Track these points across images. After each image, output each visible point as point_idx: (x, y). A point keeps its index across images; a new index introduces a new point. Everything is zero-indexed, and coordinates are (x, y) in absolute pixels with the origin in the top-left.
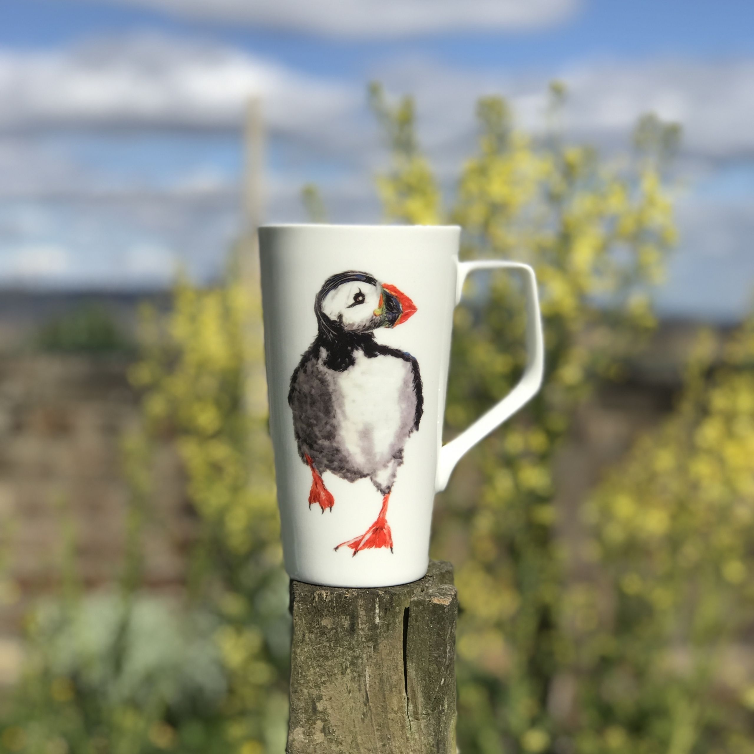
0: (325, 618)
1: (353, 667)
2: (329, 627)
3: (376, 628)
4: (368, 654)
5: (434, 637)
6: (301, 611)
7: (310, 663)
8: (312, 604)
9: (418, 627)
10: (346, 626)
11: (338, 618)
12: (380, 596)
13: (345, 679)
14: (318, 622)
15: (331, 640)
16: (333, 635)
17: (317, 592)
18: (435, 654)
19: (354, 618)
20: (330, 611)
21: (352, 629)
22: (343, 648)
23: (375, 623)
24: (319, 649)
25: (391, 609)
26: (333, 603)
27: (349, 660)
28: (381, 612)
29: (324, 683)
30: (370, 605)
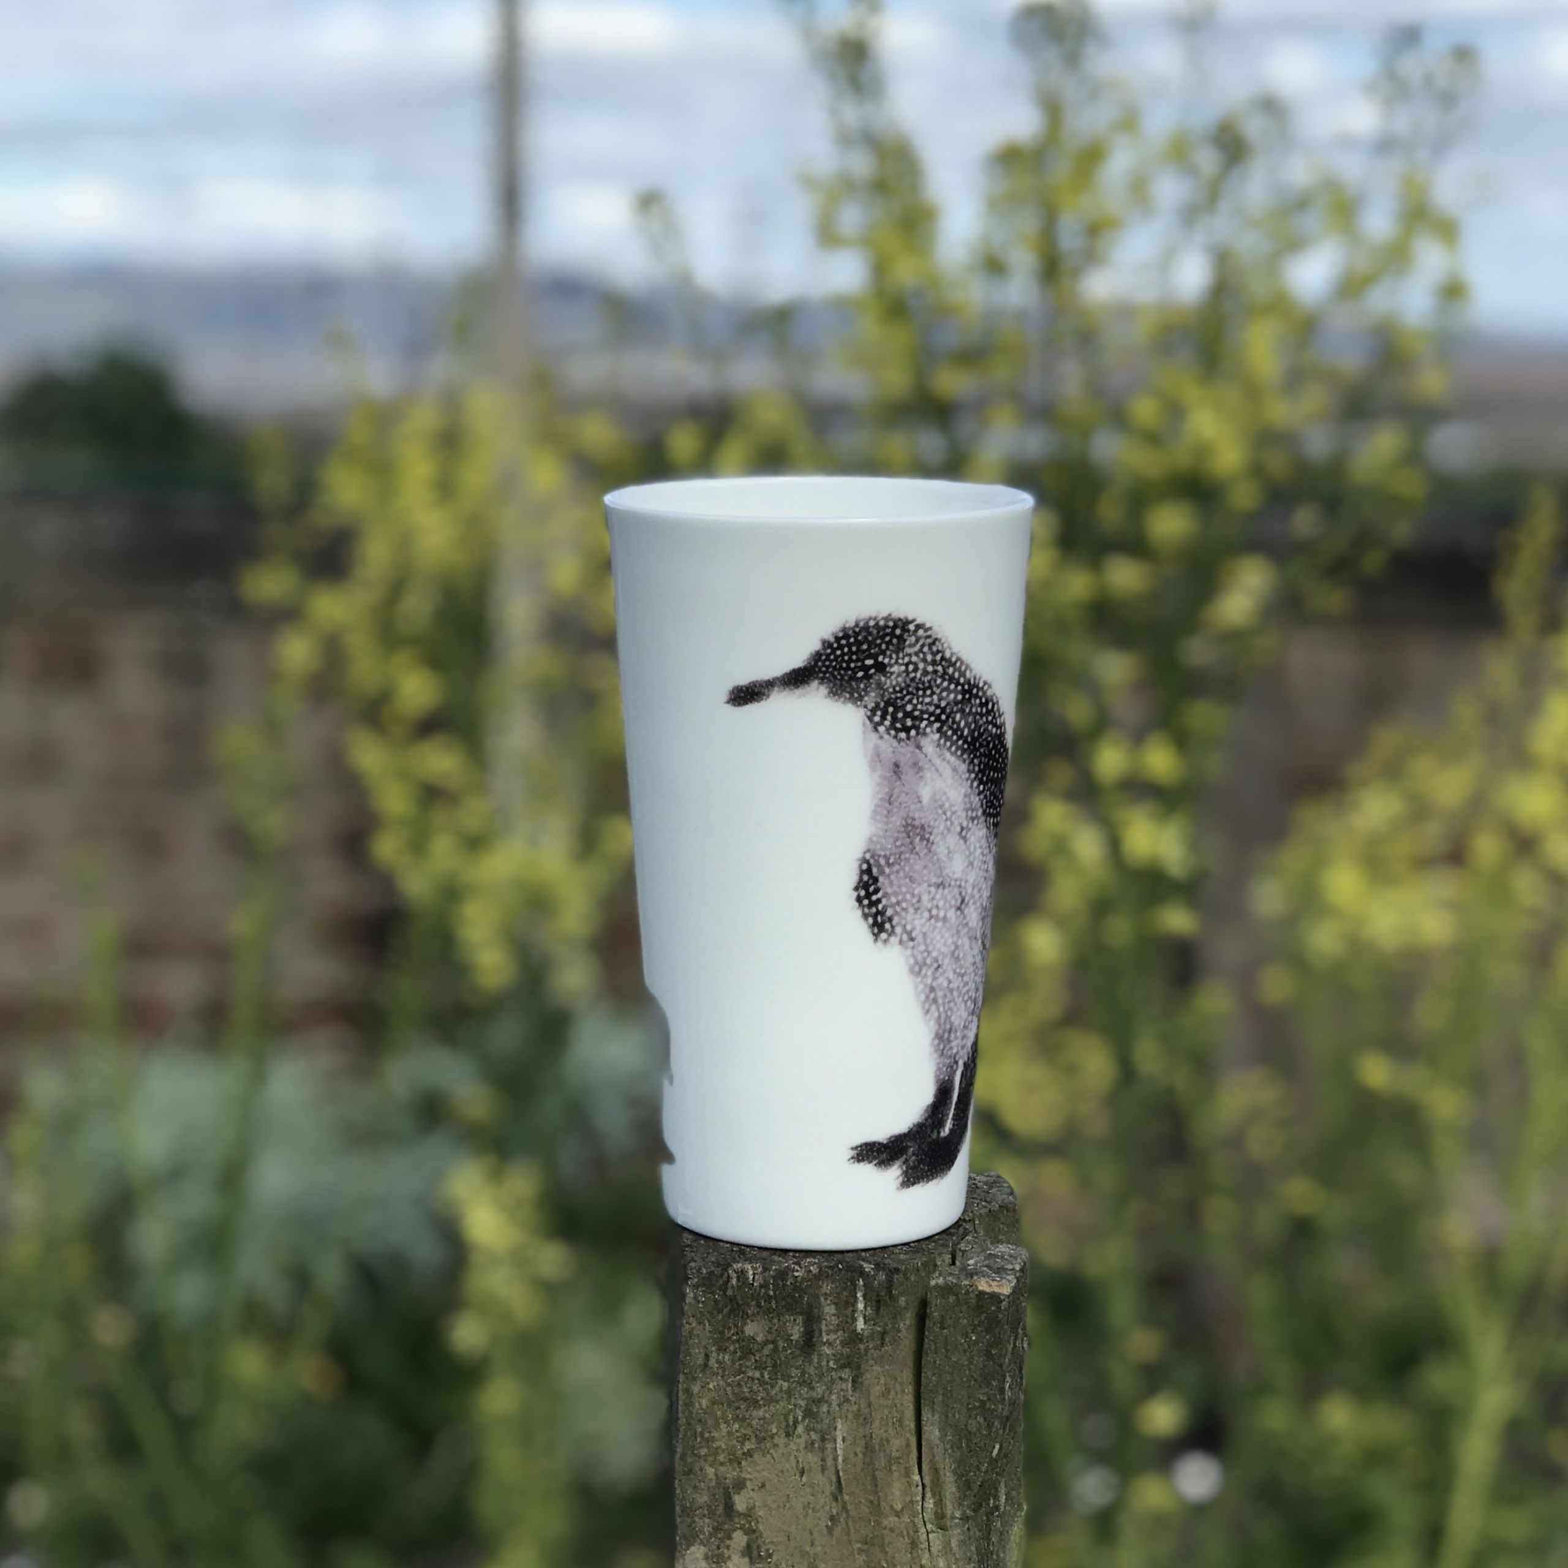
0: (752, 1321)
1: (809, 1421)
2: (759, 1339)
3: (858, 1341)
4: (842, 1393)
5: (979, 1360)
6: (701, 1305)
7: (719, 1413)
8: (725, 1291)
9: (946, 1339)
10: (795, 1337)
11: (779, 1320)
12: (866, 1275)
13: (793, 1446)
14: (736, 1330)
15: (764, 1366)
16: (767, 1356)
17: (734, 1266)
18: (980, 1396)
19: (812, 1320)
20: (762, 1307)
21: (809, 1343)
22: (788, 1381)
23: (856, 1330)
24: (739, 1385)
25: (889, 1302)
26: (769, 1289)
27: (801, 1406)
28: (869, 1308)
29: (749, 1454)
30: (845, 1293)
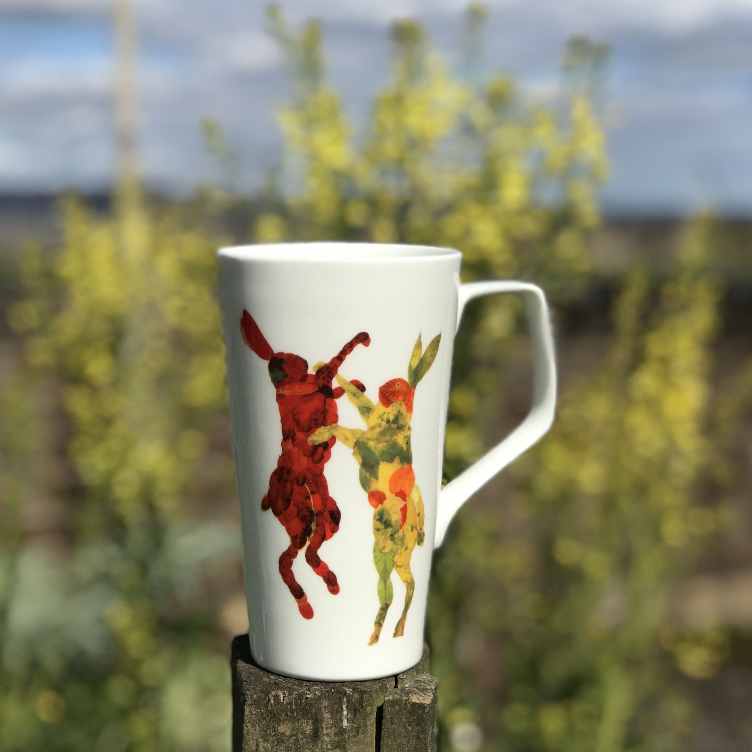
0: (283, 724)
2: (288, 733)
3: (344, 733)
5: (413, 742)
6: (253, 716)
8: (267, 707)
9: (394, 730)
10: (308, 732)
11: (298, 723)
12: (347, 695)
14: (274, 729)
15: (290, 749)
16: (292, 743)
17: (272, 693)
19: (317, 722)
20: (289, 715)
21: (316, 735)
23: (343, 727)
25: (361, 710)
26: (292, 705)
28: (350, 714)
30: (336, 706)
